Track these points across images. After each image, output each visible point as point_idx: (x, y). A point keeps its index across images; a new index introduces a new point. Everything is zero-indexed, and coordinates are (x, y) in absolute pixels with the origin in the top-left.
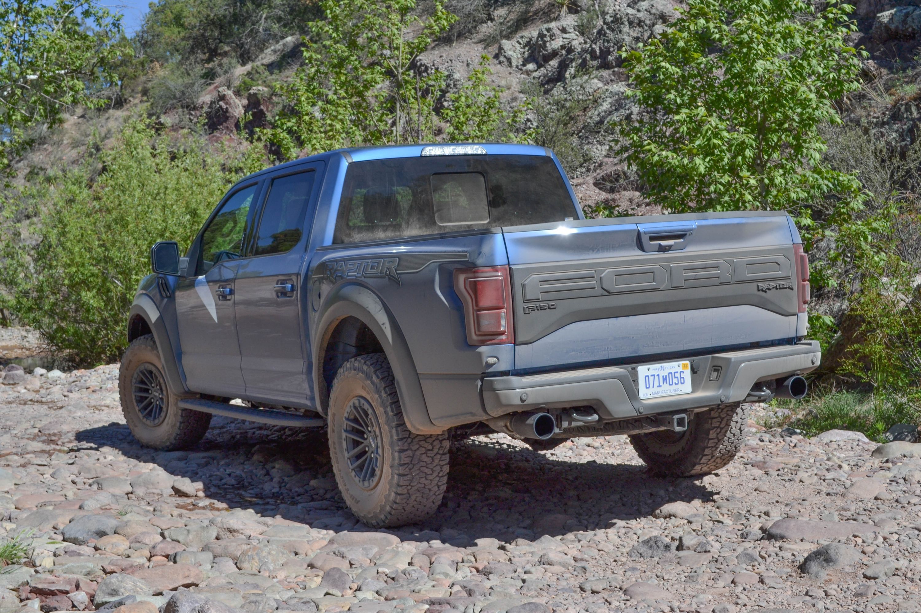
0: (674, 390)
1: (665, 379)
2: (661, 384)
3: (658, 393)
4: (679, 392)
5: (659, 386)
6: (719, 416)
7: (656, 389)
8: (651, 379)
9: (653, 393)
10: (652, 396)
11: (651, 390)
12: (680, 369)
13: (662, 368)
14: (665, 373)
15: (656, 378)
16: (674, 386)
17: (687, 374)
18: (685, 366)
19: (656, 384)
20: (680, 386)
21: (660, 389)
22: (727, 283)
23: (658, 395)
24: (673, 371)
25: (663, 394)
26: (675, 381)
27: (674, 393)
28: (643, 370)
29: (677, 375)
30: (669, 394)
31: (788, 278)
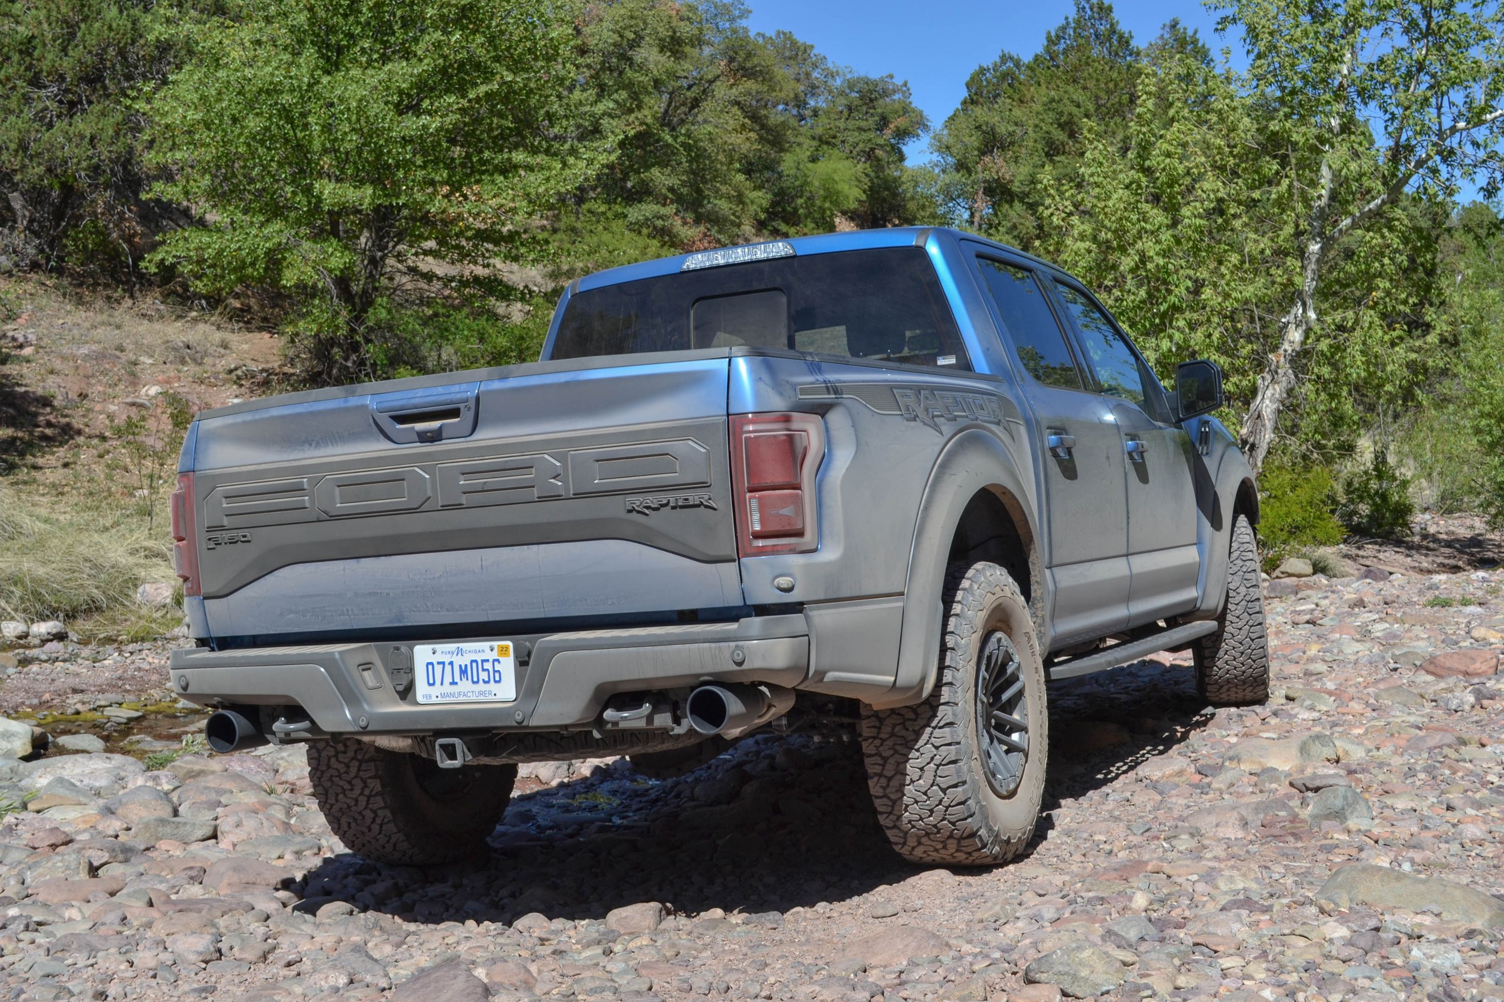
0: (481, 693)
1: (463, 671)
2: (457, 679)
3: (451, 694)
4: (491, 698)
5: (453, 683)
6: (878, 754)
7: (447, 688)
8: (438, 668)
9: (443, 695)
10: (440, 700)
11: (437, 690)
12: (494, 655)
13: (460, 652)
14: (465, 660)
15: (448, 668)
16: (481, 686)
17: (508, 665)
18: (503, 651)
19: (448, 679)
20: (492, 686)
21: (454, 689)
22: (557, 497)
23: (452, 700)
24: (479, 657)
25: (462, 699)
26: (484, 676)
27: (482, 698)
28: (423, 653)
29: (488, 666)
30: (473, 698)
31: (703, 485)
